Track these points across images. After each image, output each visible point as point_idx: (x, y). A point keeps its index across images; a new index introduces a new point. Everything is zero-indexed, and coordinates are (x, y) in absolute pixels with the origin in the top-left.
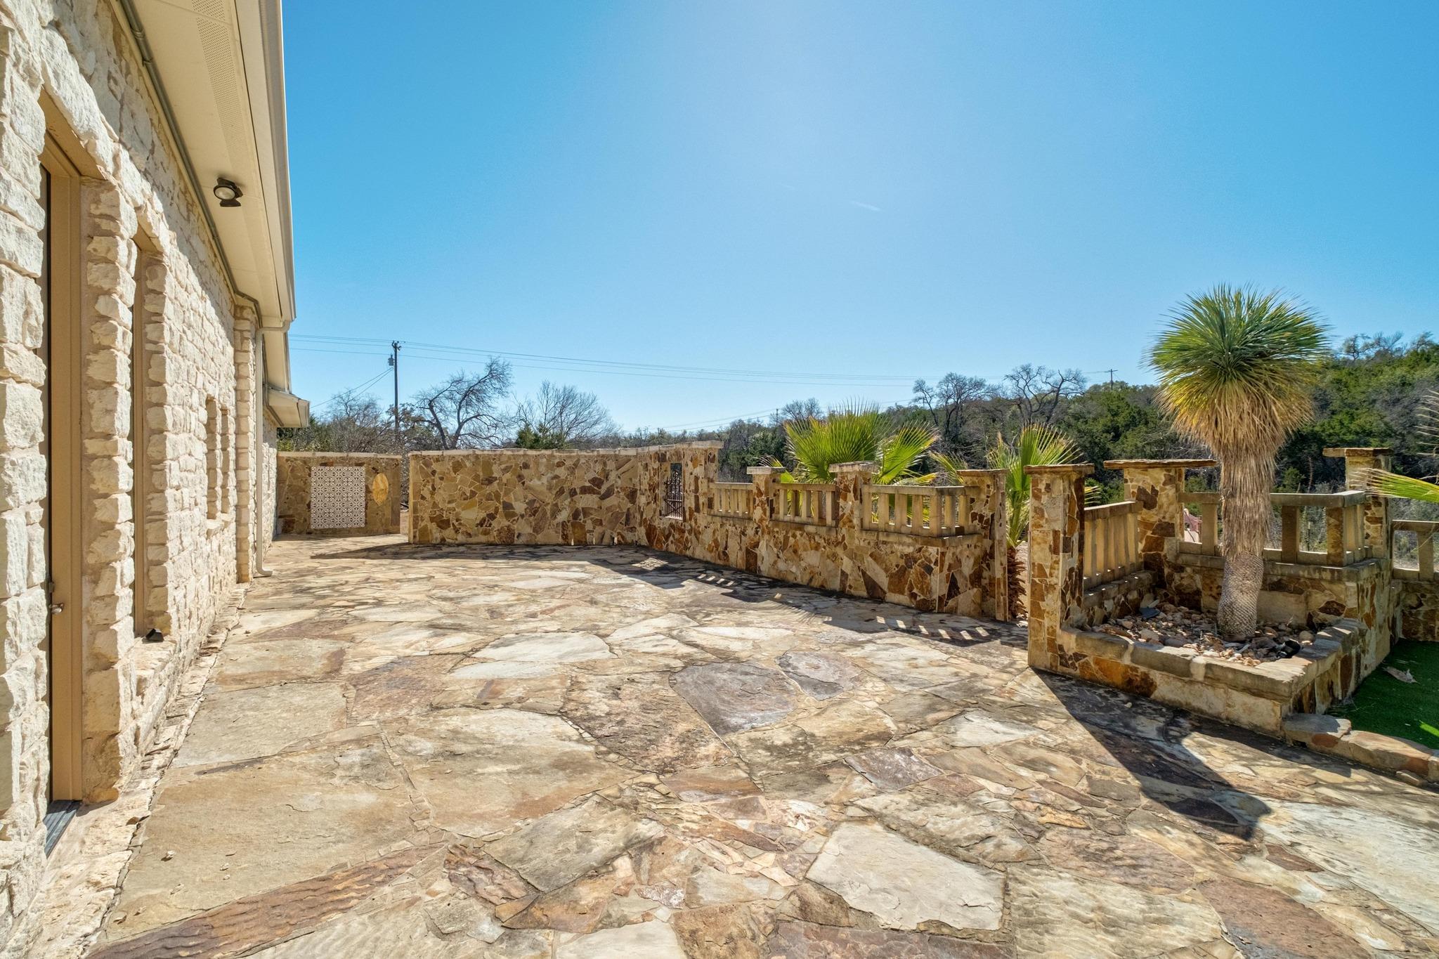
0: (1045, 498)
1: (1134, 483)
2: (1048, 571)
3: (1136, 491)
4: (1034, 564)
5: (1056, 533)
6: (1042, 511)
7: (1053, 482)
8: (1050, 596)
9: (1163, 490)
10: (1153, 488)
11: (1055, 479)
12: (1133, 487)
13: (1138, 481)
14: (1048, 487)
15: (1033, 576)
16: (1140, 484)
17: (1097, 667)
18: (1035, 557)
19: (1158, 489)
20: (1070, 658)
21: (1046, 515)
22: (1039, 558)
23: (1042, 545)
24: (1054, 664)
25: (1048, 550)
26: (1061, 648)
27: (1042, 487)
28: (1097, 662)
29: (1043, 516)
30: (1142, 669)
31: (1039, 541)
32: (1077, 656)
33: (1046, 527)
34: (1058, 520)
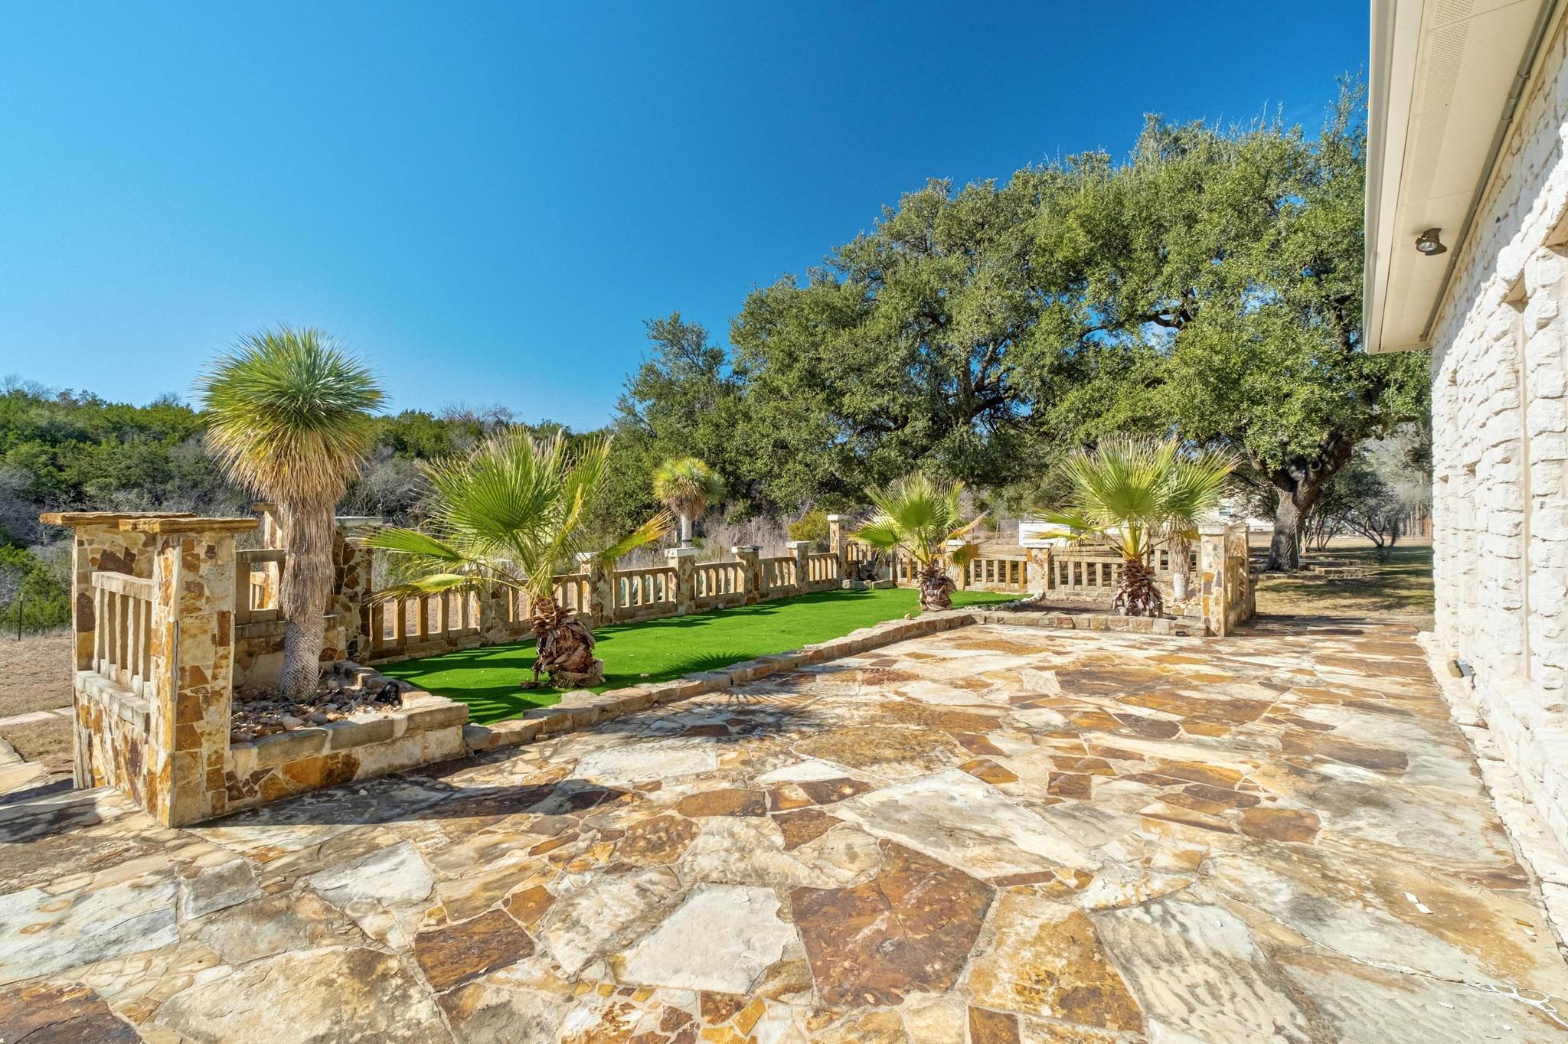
0: (205, 568)
1: (94, 546)
2: (209, 674)
3: (98, 556)
4: (183, 670)
5: (223, 616)
6: (201, 587)
7: (219, 543)
8: (212, 708)
9: (142, 553)
10: (127, 551)
11: (222, 539)
12: (93, 551)
13: (102, 543)
14: (211, 551)
15: (181, 688)
16: (106, 547)
17: (288, 777)
18: (186, 658)
19: (135, 551)
20: (247, 782)
21: (207, 592)
22: (195, 658)
23: (200, 637)
24: (219, 805)
25: (209, 642)
26: (231, 776)
27: (201, 550)
28: (287, 770)
29: (201, 594)
30: (343, 752)
31: (194, 631)
32: (256, 777)
33: (206, 609)
34: (227, 596)
